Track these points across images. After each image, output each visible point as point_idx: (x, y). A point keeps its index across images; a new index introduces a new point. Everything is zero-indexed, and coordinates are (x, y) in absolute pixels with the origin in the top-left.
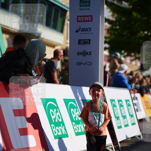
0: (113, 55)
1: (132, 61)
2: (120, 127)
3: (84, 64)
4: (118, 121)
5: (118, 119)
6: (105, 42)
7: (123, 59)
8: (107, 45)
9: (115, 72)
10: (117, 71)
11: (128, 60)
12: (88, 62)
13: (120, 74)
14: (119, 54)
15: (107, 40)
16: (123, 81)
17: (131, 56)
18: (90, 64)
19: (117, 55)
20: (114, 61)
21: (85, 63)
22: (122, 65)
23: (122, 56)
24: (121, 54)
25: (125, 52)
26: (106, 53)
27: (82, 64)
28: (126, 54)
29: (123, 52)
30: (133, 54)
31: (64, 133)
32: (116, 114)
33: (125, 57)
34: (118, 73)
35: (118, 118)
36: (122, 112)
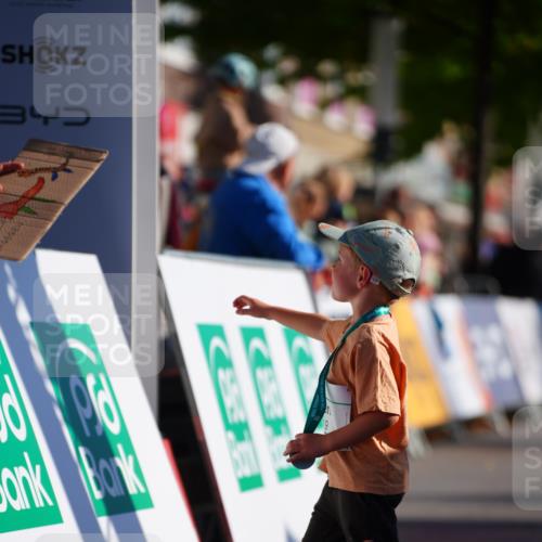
1: (324, 105)
2: (251, 483)
3: (46, 119)
4: (244, 447)
5: (240, 437)
7: (272, 93)
8: (180, 13)
9: (222, 167)
10: (235, 161)
11: (302, 99)
13: (251, 184)
16: (272, 219)
17: (319, 78)
18: (82, 117)
19: (230, 70)
20: (219, 101)
23: (268, 75)
24: (262, 65)
25: (287, 53)
26: (179, 55)
27: (34, 116)
28: (288, 65)
29: (272, 52)
30: (327, 67)
32: (232, 410)
33: (284, 81)
34: (240, 175)
35: (240, 430)
36: (266, 399)
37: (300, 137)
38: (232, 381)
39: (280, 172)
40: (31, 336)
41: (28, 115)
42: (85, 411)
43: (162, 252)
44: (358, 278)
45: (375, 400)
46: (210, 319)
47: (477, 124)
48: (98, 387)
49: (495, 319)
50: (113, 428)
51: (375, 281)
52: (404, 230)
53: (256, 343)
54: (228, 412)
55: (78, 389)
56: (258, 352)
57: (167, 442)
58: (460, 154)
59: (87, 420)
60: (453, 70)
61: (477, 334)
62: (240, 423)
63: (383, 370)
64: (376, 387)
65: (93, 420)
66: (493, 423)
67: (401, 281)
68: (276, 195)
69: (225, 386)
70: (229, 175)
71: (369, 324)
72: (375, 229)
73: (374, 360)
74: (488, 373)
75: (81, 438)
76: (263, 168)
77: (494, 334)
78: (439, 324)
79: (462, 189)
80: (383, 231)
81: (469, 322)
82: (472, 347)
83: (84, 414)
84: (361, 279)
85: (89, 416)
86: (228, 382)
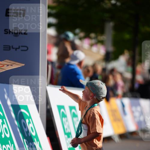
0: (63, 36)
1: (92, 45)
3: (16, 49)
6: (50, 15)
7: (77, 42)
8: (53, 20)
10: (68, 60)
12: (22, 46)
13: (72, 67)
14: (71, 35)
16: (78, 76)
18: (26, 48)
21: (18, 47)
22: (75, 52)
23: (77, 37)
24: (75, 34)
25: (81, 31)
27: (13, 48)
28: (82, 35)
29: (77, 31)
30: (93, 35)
32: (66, 129)
33: (81, 39)
34: (69, 64)
35: (68, 135)
37: (86, 54)
38: (67, 121)
39: (80, 64)
40: (11, 108)
41: (11, 48)
42: (25, 129)
43: (47, 86)
44: (90, 96)
45: (96, 129)
46: (61, 104)
47: (134, 51)
48: (29, 123)
49: (139, 105)
50: (33, 134)
51: (95, 97)
52: (103, 83)
53: (73, 111)
54: (66, 130)
55: (24, 123)
56: (74, 113)
57: (48, 138)
58: (129, 59)
59: (26, 132)
60: (127, 36)
61: (134, 109)
62: (69, 133)
63: (98, 121)
64: (96, 126)
65: (28, 132)
66: (138, 133)
67: (102, 97)
68: (79, 70)
69: (65, 122)
70: (66, 64)
71: (93, 108)
72: (95, 83)
73: (95, 118)
74: (137, 119)
75: (24, 137)
76: (75, 63)
77: (139, 109)
78: (123, 106)
79: (130, 69)
80: (98, 84)
81: (132, 105)
82: (133, 112)
83: (25, 130)
84: (91, 96)
85: (27, 131)
86: (66, 121)
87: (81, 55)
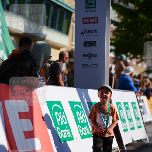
0: (119, 57)
1: (138, 63)
2: (126, 130)
3: (90, 66)
4: (124, 124)
6: (111, 44)
7: (129, 61)
8: (113, 47)
9: (121, 74)
10: (123, 73)
11: (134, 62)
12: (94, 65)
13: (126, 77)
14: (124, 56)
15: (113, 42)
16: (129, 83)
17: (137, 58)
18: (96, 66)
19: (122, 57)
20: (120, 63)
21: (91, 65)
22: (128, 67)
23: (128, 58)
24: (127, 56)
25: (131, 54)
26: (112, 55)
27: (88, 66)
28: (132, 56)
29: (129, 54)
30: (139, 56)
31: (69, 136)
32: (122, 117)
33: (131, 59)
34: (124, 75)
36: (128, 115)
37: (135, 69)
38: (122, 112)
40: (87, 104)
41: (87, 66)
62: (124, 120)
68: (130, 79)
87: (131, 69)
